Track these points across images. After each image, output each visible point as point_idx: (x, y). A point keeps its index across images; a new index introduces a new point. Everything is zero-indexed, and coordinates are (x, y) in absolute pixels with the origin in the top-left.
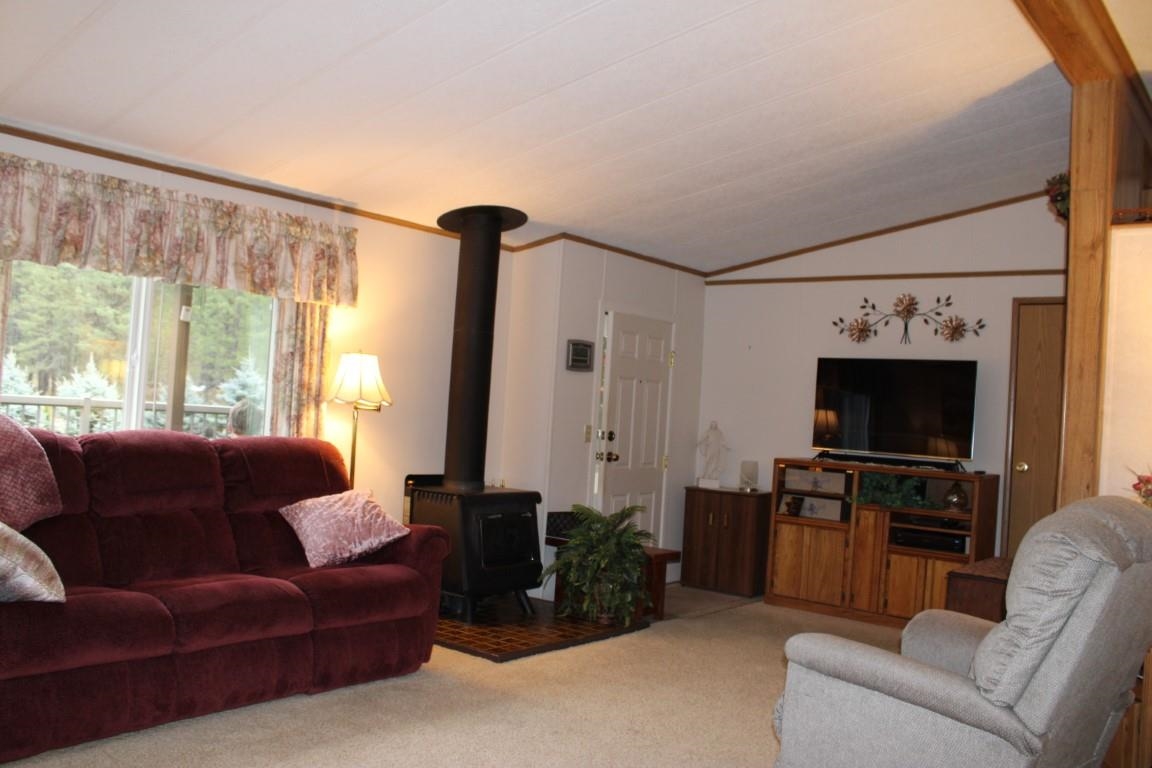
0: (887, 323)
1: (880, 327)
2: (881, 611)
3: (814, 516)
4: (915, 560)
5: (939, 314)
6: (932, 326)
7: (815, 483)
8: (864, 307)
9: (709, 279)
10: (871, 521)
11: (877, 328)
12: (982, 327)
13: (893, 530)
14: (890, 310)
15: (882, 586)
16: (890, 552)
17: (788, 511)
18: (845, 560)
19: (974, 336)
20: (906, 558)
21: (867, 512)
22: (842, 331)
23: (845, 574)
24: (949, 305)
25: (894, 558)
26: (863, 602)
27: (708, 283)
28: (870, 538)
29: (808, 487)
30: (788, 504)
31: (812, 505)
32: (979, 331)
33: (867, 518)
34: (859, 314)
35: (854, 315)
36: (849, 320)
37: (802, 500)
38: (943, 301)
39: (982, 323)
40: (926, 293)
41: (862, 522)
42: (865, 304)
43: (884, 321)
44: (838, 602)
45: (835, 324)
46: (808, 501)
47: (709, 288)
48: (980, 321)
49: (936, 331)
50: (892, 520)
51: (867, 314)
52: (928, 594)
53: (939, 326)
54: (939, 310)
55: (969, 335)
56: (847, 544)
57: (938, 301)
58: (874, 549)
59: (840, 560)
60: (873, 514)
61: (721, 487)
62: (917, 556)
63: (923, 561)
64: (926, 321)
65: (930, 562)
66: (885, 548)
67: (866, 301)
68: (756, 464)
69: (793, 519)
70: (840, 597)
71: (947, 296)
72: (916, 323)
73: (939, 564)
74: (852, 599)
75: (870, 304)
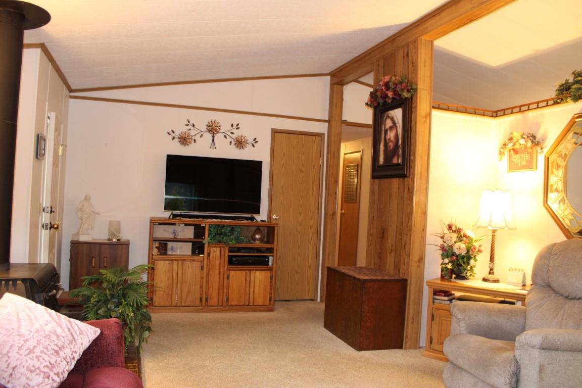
0: (201, 136)
1: (197, 138)
2: (224, 304)
3: (174, 253)
4: (244, 273)
5: (232, 133)
6: (229, 139)
7: (174, 233)
8: (188, 125)
9: (72, 94)
10: (218, 253)
11: (196, 139)
12: (256, 142)
13: (230, 257)
14: (204, 128)
15: (225, 290)
16: (229, 270)
17: (159, 252)
18: (202, 278)
19: (252, 146)
20: (238, 272)
21: (215, 248)
22: (174, 138)
23: (201, 287)
24: (238, 128)
25: (232, 273)
26: (214, 301)
27: (71, 97)
28: (218, 263)
29: (170, 236)
30: (157, 248)
31: (172, 247)
32: (255, 144)
33: (215, 252)
34: (185, 129)
35: (180, 129)
36: (178, 132)
37: (166, 244)
38: (235, 126)
39: (256, 140)
40: (225, 121)
41: (212, 255)
42: (188, 123)
43: (200, 134)
44: (198, 303)
45: (169, 134)
46: (170, 244)
47: (71, 100)
48: (255, 139)
49: (231, 142)
50: (230, 251)
51: (190, 130)
52: (252, 290)
53: (232, 140)
54: (233, 131)
55: (249, 146)
56: (202, 268)
57: (232, 125)
58: (220, 269)
59: (199, 278)
60: (218, 249)
61: (93, 239)
62: (245, 270)
63: (248, 272)
64: (225, 136)
65: (253, 273)
66: (226, 268)
67: (189, 122)
68: (119, 223)
69: (164, 257)
70: (199, 300)
71: (237, 123)
72: (219, 137)
73: (258, 273)
74: (207, 300)
75: (191, 123)
